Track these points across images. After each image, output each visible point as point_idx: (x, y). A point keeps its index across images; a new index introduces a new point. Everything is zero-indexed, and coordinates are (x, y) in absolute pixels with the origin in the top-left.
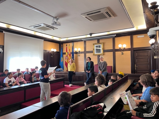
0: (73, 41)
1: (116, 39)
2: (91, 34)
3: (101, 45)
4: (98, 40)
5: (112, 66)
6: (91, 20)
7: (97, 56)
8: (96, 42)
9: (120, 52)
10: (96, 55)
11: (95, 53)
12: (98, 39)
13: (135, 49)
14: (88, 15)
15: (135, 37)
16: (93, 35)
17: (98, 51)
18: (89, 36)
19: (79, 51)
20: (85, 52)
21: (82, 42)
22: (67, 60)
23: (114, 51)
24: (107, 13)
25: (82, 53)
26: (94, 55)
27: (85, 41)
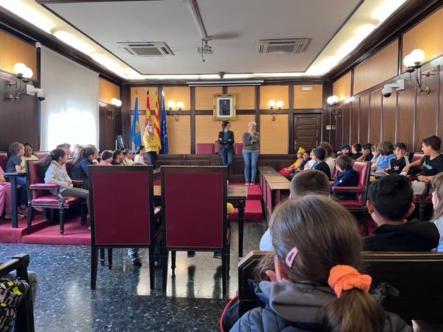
0: (160, 85)
1: (262, 88)
2: (222, 74)
3: (231, 99)
4: (225, 88)
8: (220, 91)
10: (219, 120)
11: (218, 116)
13: (297, 112)
15: (297, 88)
16: (225, 76)
18: (218, 77)
19: (180, 110)
20: (193, 113)
21: (186, 88)
23: (257, 112)
25: (185, 113)
26: (215, 119)
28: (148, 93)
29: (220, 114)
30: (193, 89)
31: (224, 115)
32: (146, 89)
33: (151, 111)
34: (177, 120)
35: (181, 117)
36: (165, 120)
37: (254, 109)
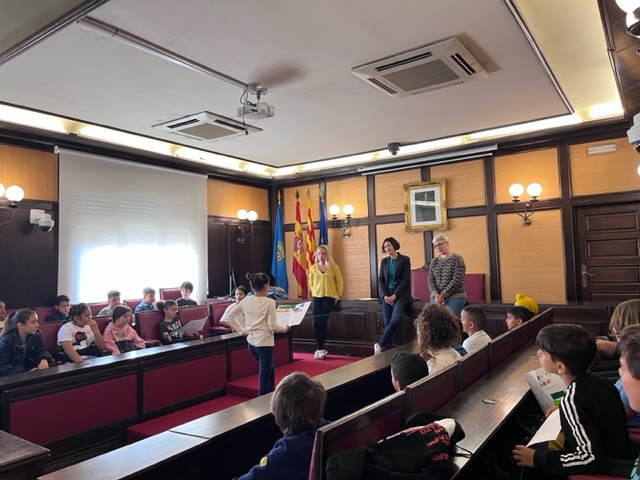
0: (321, 178)
2: (394, 147)
3: (436, 189)
4: (425, 170)
5: (484, 276)
6: (392, 92)
7: (421, 236)
8: (416, 176)
9: (515, 215)
10: (417, 231)
11: (414, 223)
12: (425, 166)
13: (580, 202)
14: (380, 69)
15: (577, 151)
16: (403, 151)
17: (426, 213)
18: (386, 154)
19: (349, 217)
20: (373, 221)
21: (360, 179)
22: (299, 252)
23: (493, 210)
24: (458, 58)
25: (359, 222)
26: (409, 229)
27: (370, 176)
28: (297, 196)
29: (418, 220)
30: (371, 179)
31: (425, 220)
34: (347, 236)
35: (354, 229)
37: (484, 204)
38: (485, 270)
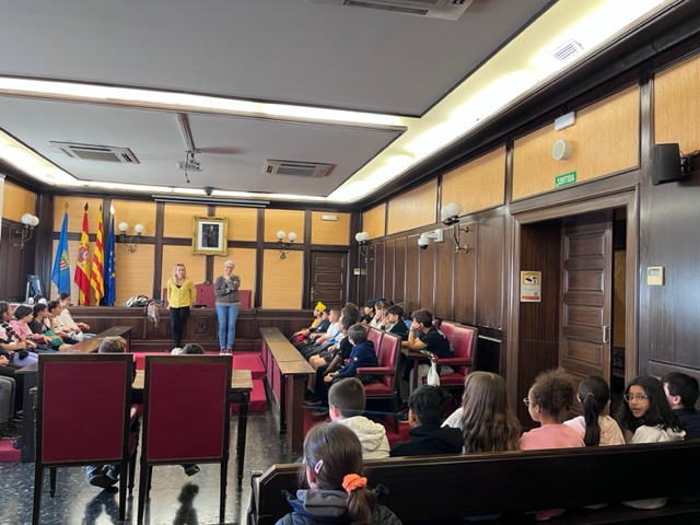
1: (267, 211)
2: (209, 190)
3: (221, 224)
4: (211, 207)
6: (269, 172)
7: (205, 258)
8: (205, 210)
10: (201, 254)
11: (200, 247)
12: (212, 204)
13: (314, 248)
14: (283, 165)
15: (316, 216)
16: (215, 193)
18: (202, 192)
20: (159, 241)
23: (261, 246)
27: (161, 202)
28: (86, 208)
29: (203, 245)
30: (160, 206)
31: (209, 246)
32: (83, 201)
33: (89, 235)
34: (132, 251)
35: (140, 247)
36: (113, 250)
37: (255, 240)
38: (252, 287)
